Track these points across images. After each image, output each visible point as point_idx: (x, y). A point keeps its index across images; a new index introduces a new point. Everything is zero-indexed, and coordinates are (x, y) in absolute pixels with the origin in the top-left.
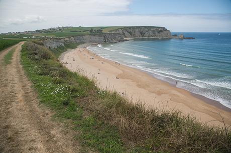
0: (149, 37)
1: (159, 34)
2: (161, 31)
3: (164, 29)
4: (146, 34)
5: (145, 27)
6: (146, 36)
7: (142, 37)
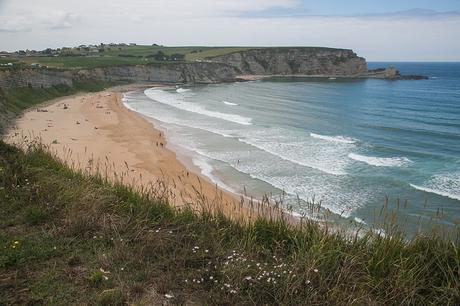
0: (309, 73)
1: (335, 67)
2: (343, 59)
3: (350, 54)
4: (304, 67)
5: (302, 49)
6: (301, 73)
7: (293, 73)
